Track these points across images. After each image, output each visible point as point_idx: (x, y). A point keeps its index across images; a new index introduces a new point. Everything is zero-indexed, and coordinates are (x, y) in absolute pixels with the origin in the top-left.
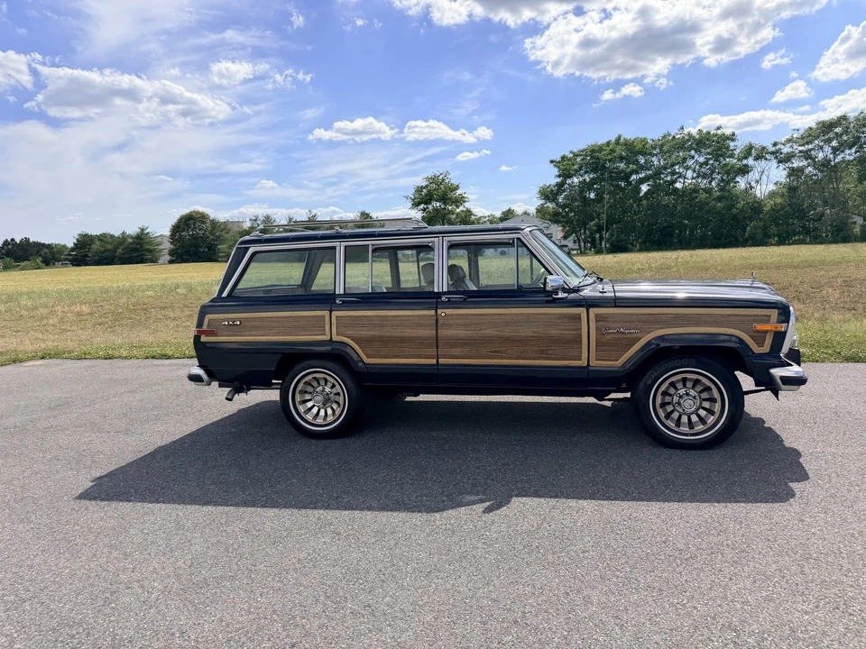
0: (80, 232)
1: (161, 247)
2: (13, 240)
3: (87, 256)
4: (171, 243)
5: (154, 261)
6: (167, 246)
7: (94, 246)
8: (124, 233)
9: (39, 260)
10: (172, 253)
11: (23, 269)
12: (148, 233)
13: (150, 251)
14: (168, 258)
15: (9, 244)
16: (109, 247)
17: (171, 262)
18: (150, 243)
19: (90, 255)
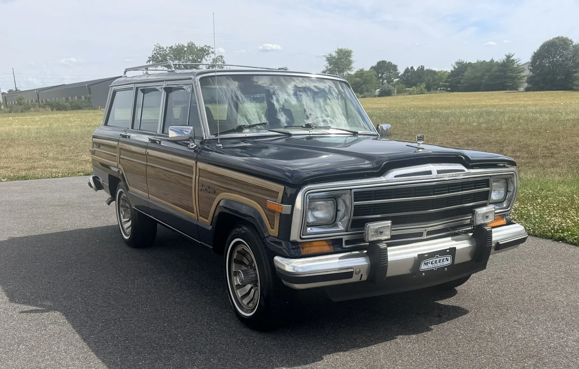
0: (457, 60)
1: (523, 74)
2: (412, 68)
3: (459, 83)
4: (531, 70)
5: (514, 88)
6: (527, 73)
7: (466, 74)
8: (492, 61)
9: (424, 85)
10: (530, 80)
11: (410, 94)
12: (513, 60)
13: (513, 78)
14: (526, 85)
15: (409, 71)
16: (478, 74)
17: (527, 90)
18: (513, 70)
19: (462, 82)
